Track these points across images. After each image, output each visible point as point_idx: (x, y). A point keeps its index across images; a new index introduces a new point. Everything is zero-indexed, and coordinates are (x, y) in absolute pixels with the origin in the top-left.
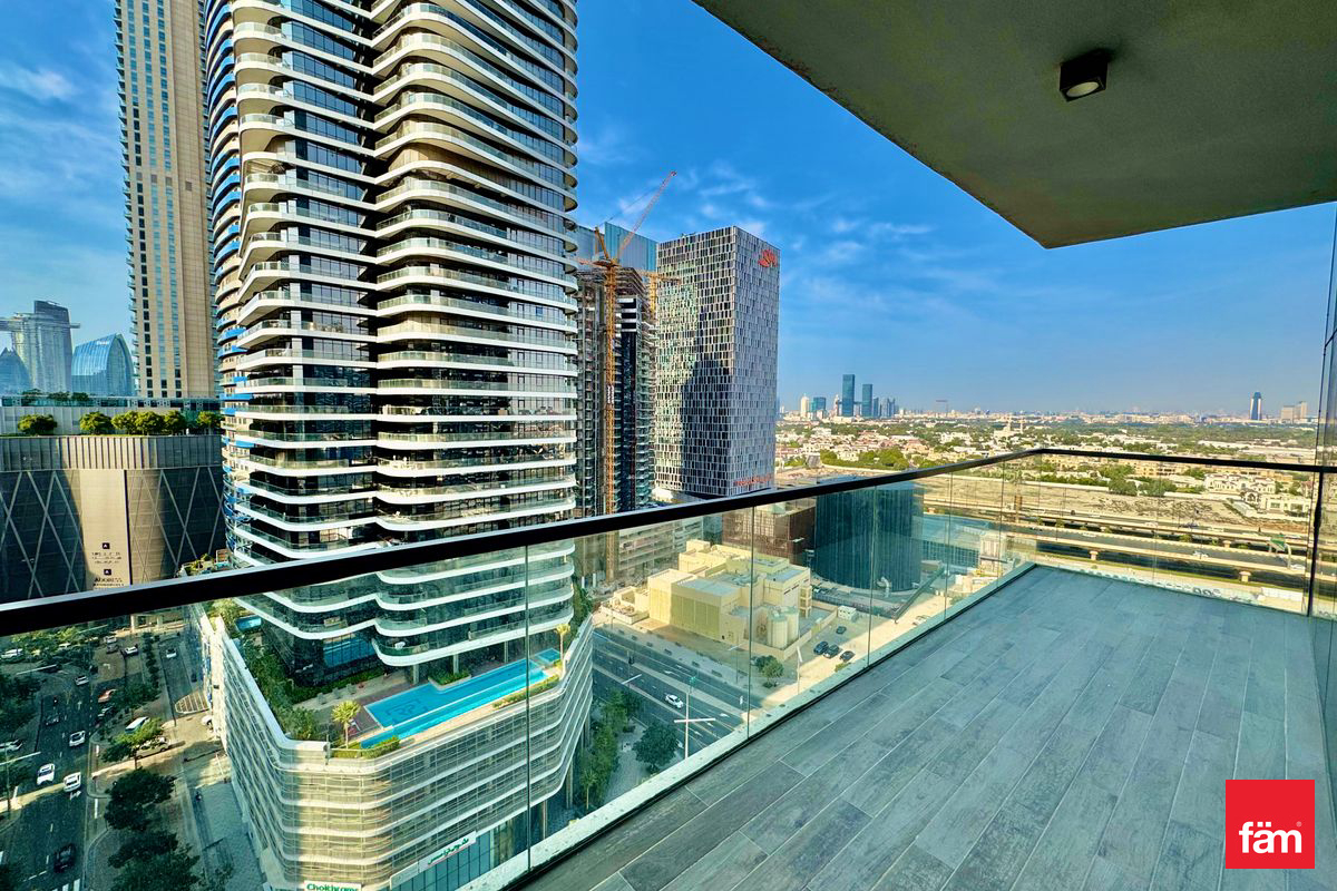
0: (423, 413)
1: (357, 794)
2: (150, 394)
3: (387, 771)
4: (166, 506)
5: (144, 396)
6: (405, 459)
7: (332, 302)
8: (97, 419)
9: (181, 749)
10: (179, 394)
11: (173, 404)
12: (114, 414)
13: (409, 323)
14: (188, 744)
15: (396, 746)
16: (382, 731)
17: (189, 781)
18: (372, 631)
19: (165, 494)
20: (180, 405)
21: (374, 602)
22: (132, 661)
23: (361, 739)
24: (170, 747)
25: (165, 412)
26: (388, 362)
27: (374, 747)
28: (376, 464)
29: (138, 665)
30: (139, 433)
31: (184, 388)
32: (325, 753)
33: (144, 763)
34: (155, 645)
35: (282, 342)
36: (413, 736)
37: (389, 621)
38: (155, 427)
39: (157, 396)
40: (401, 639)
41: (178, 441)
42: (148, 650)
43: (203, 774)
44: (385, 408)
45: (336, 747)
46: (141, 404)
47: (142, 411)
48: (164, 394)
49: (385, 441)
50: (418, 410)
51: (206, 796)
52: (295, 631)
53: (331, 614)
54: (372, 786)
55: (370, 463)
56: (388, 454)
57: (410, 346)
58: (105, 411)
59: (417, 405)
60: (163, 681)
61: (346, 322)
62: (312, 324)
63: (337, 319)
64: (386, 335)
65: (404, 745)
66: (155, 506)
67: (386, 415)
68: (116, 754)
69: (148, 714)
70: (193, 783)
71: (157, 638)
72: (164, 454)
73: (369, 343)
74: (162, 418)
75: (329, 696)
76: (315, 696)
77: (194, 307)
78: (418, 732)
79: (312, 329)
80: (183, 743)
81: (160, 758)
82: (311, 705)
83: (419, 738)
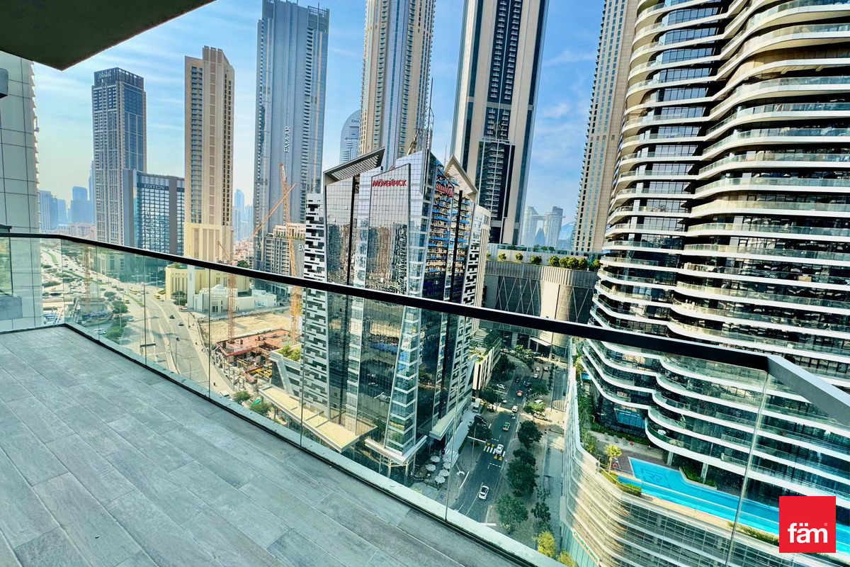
0: (715, 271)
1: (608, 504)
2: (577, 249)
3: (629, 505)
4: (572, 305)
5: (574, 250)
6: (694, 303)
7: (662, 192)
8: (555, 259)
9: (550, 424)
10: (588, 250)
11: (585, 255)
12: (562, 257)
13: (717, 202)
14: (553, 423)
15: (639, 494)
16: (633, 478)
17: (548, 440)
18: (645, 413)
19: (572, 299)
20: (588, 255)
21: (651, 394)
22: (545, 373)
23: (618, 473)
24: (546, 420)
25: (580, 258)
26: (695, 231)
27: (624, 484)
28: (672, 303)
29: (547, 375)
30: (568, 268)
31: (591, 247)
32: (596, 467)
33: (536, 421)
34: (554, 370)
35: (626, 220)
36: (653, 497)
37: (658, 412)
38: (575, 265)
39: (580, 250)
40: (665, 429)
41: (582, 274)
42: (551, 371)
43: (554, 440)
44: (686, 265)
45: (603, 468)
46: (572, 254)
47: (571, 257)
48: (582, 249)
49: (681, 288)
50: (711, 268)
51: (552, 451)
52: (601, 390)
53: (623, 390)
54: (619, 507)
55: (668, 302)
56: (682, 298)
57: (716, 219)
58: (558, 256)
59: (712, 264)
60: (552, 388)
61: (669, 205)
62: (645, 207)
63: (663, 203)
64: (698, 212)
65: (643, 497)
66: (567, 304)
67: (686, 270)
68: (529, 410)
69: (543, 400)
70: (550, 442)
71: (557, 367)
72: (576, 280)
73: (684, 218)
74: (578, 261)
75: (610, 437)
76: (604, 433)
77: (603, 203)
78: (658, 497)
79: (645, 211)
80: (551, 421)
81: (542, 422)
82: (601, 437)
83: (656, 501)
